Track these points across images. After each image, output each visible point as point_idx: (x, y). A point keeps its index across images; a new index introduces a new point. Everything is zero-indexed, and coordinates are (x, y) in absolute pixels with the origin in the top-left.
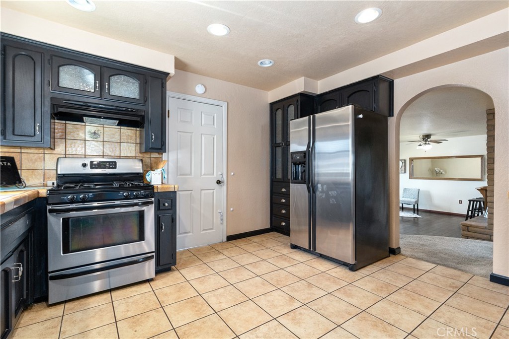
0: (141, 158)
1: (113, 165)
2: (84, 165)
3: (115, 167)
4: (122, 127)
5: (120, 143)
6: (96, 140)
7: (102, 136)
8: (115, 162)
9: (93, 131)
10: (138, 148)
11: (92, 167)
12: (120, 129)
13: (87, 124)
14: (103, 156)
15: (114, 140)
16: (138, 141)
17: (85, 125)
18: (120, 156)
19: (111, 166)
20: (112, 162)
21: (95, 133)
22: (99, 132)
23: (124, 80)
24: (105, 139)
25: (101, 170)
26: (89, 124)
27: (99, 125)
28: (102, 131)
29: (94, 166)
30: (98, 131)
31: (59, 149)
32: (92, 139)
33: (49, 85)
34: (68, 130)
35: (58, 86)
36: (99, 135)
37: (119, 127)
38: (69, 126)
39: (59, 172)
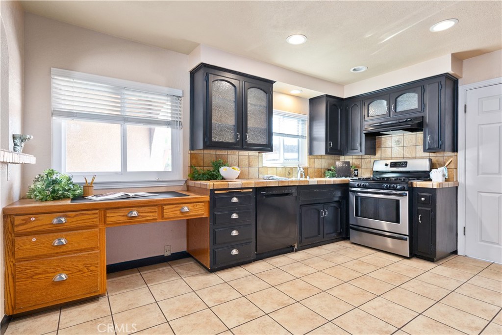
1: (405, 164)
2: (386, 165)
3: (405, 166)
4: (417, 133)
5: (416, 146)
6: (398, 146)
7: (402, 143)
8: (407, 162)
9: (397, 140)
11: (391, 167)
13: (393, 136)
14: (403, 157)
15: (411, 144)
18: (412, 157)
19: (403, 166)
20: (404, 162)
21: (398, 141)
23: (407, 97)
24: (405, 145)
25: (396, 168)
27: (401, 135)
28: (403, 139)
30: (400, 139)
31: (378, 155)
32: (396, 146)
33: (364, 118)
34: (382, 142)
35: (368, 116)
36: (401, 143)
37: (415, 133)
38: (383, 139)
39: (374, 170)
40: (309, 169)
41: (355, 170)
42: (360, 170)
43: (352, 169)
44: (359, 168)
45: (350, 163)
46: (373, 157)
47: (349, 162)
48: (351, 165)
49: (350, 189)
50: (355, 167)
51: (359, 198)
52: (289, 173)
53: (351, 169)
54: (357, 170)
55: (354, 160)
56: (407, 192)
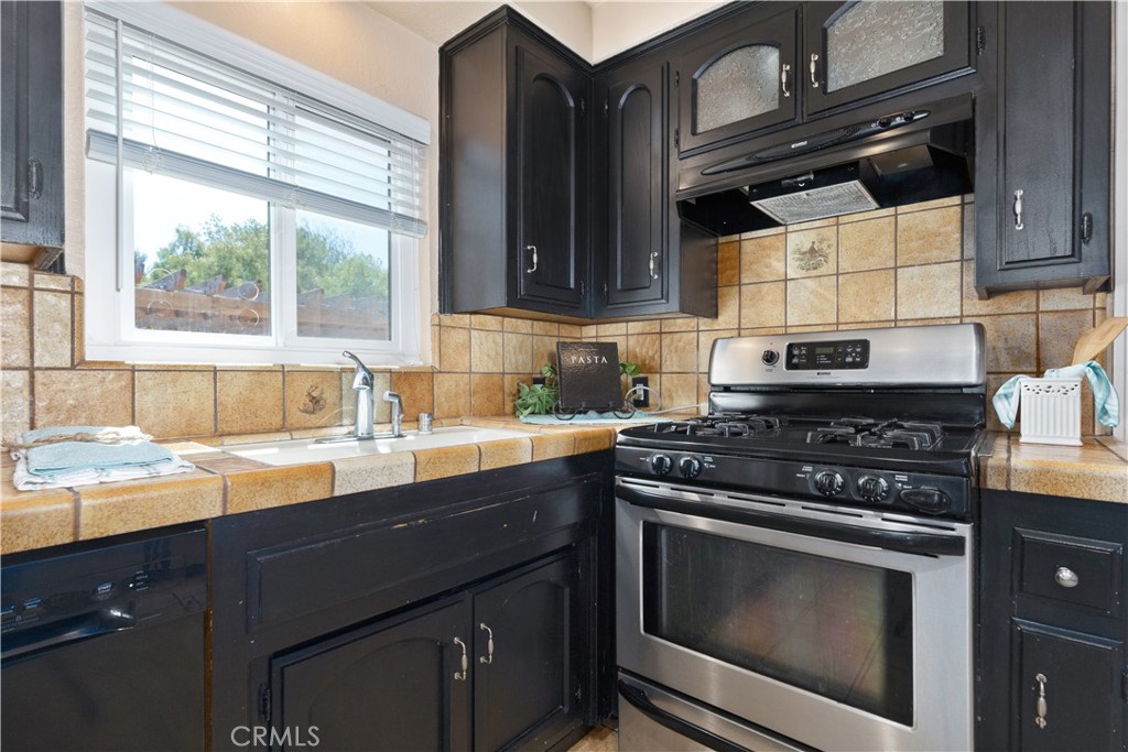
0: (978, 320)
1: (858, 353)
2: (769, 358)
3: (862, 363)
4: (902, 209)
5: (896, 268)
6: (814, 273)
7: (832, 258)
9: (807, 247)
10: (970, 278)
12: (896, 215)
13: (790, 228)
14: (838, 324)
15: (873, 263)
16: (970, 252)
17: (786, 233)
18: (896, 320)
19: (849, 359)
20: (854, 344)
21: (812, 250)
22: (824, 246)
24: (845, 266)
26: (796, 227)
27: (825, 223)
28: (834, 242)
29: (795, 361)
30: (821, 241)
31: (728, 316)
32: (804, 273)
33: (677, 142)
34: (745, 258)
35: (694, 133)
36: (826, 257)
37: (891, 210)
38: (748, 247)
39: (714, 381)
40: (439, 378)
41: (636, 382)
42: (654, 379)
43: (626, 378)
44: (651, 370)
45: (621, 348)
46: (704, 323)
47: (614, 345)
48: (622, 360)
49: (620, 480)
50: (638, 369)
51: (664, 534)
52: (315, 401)
53: (623, 377)
54: (645, 381)
55: (632, 341)
56: (963, 530)
